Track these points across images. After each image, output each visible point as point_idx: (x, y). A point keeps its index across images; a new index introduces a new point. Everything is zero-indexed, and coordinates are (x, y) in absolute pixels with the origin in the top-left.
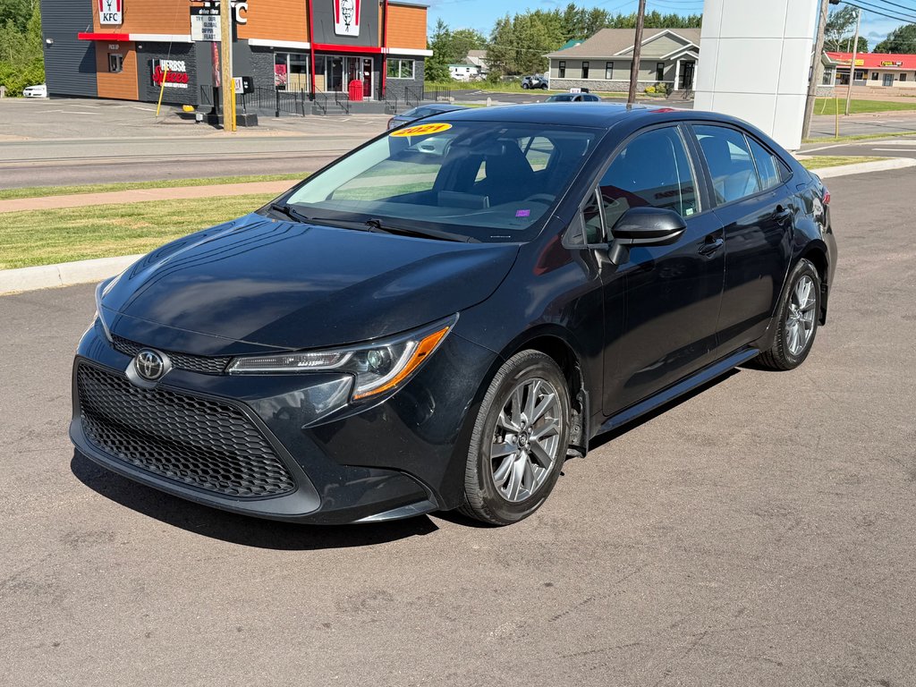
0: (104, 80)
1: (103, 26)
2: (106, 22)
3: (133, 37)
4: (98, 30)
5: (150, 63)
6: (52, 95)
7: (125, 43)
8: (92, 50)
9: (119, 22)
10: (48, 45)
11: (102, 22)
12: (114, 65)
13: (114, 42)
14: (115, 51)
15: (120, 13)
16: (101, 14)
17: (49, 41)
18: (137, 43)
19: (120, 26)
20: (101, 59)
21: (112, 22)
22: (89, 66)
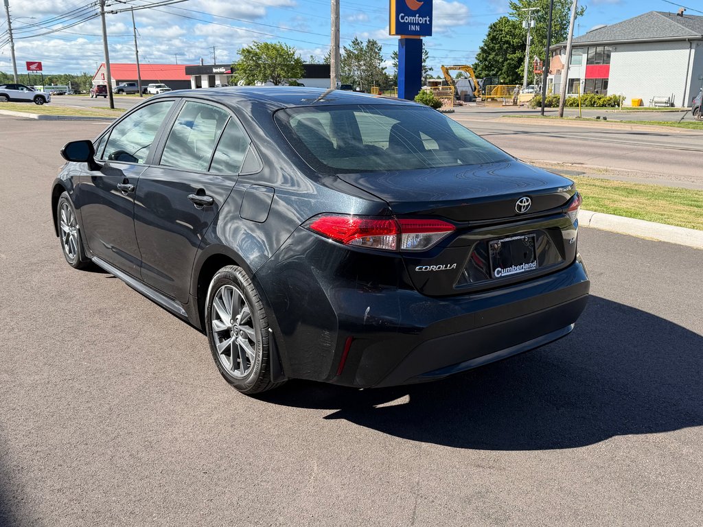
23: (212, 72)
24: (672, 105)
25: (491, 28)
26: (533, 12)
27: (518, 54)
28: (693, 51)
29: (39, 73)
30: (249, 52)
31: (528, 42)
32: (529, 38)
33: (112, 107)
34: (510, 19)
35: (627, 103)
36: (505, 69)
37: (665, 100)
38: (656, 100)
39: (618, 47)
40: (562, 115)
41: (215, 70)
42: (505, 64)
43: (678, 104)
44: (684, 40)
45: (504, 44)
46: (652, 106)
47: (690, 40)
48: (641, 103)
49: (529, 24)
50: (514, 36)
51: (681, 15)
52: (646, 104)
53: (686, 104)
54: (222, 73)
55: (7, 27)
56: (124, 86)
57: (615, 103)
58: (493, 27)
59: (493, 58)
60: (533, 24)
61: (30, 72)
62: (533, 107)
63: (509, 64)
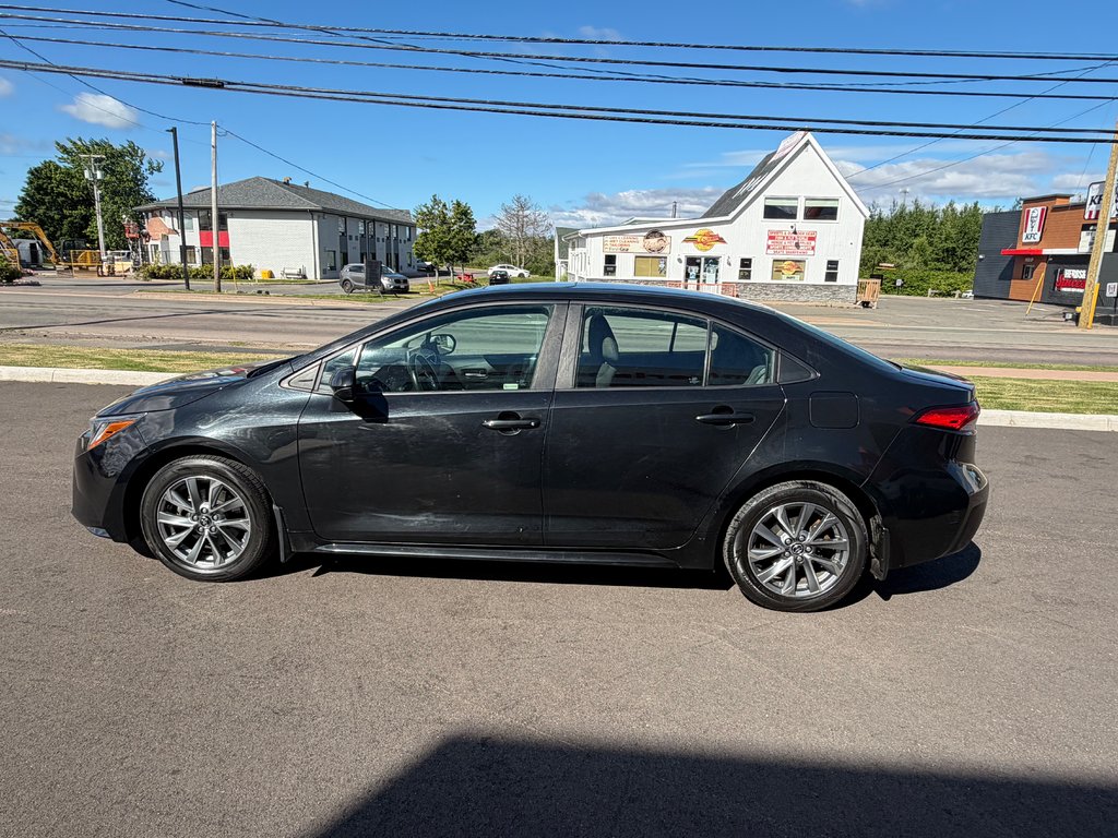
0: (1017, 286)
1: (1025, 244)
2: (1027, 241)
3: (1046, 252)
4: (1019, 247)
5: (1056, 272)
6: (976, 297)
7: (1039, 258)
8: (1012, 262)
9: (1038, 240)
10: (981, 260)
11: (1024, 241)
12: (1026, 273)
13: (1030, 256)
14: (1029, 263)
15: (1039, 234)
16: (1024, 235)
17: (981, 257)
18: (1048, 256)
19: (1036, 243)
20: (1018, 269)
21: (1032, 240)
22: (1007, 276)
24: (305, 277)
25: (32, 173)
26: (96, 160)
27: (81, 210)
28: (315, 222)
31: (97, 197)
32: (97, 193)
34: (61, 165)
35: (257, 275)
36: (65, 228)
37: (296, 271)
38: (286, 271)
39: (234, 212)
40: (219, 290)
42: (65, 222)
43: (311, 277)
44: (305, 211)
45: (58, 197)
46: (284, 278)
47: (311, 211)
48: (271, 275)
49: (94, 176)
50: (71, 187)
51: (287, 183)
52: (278, 276)
53: (318, 276)
57: (246, 274)
58: (35, 174)
59: (44, 213)
60: (99, 175)
62: (145, 278)
63: (71, 222)
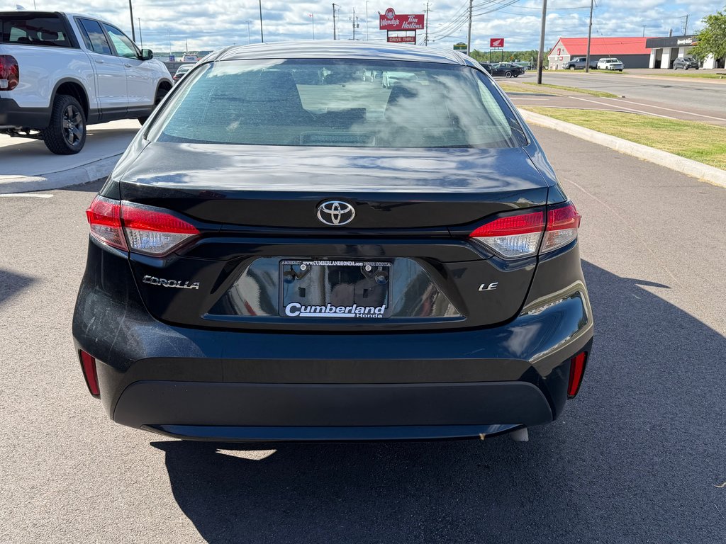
23: (676, 44)
29: (500, 49)
30: (717, 19)
33: (540, 82)
41: (679, 42)
54: (688, 45)
55: (469, 6)
56: (576, 62)
61: (492, 48)
